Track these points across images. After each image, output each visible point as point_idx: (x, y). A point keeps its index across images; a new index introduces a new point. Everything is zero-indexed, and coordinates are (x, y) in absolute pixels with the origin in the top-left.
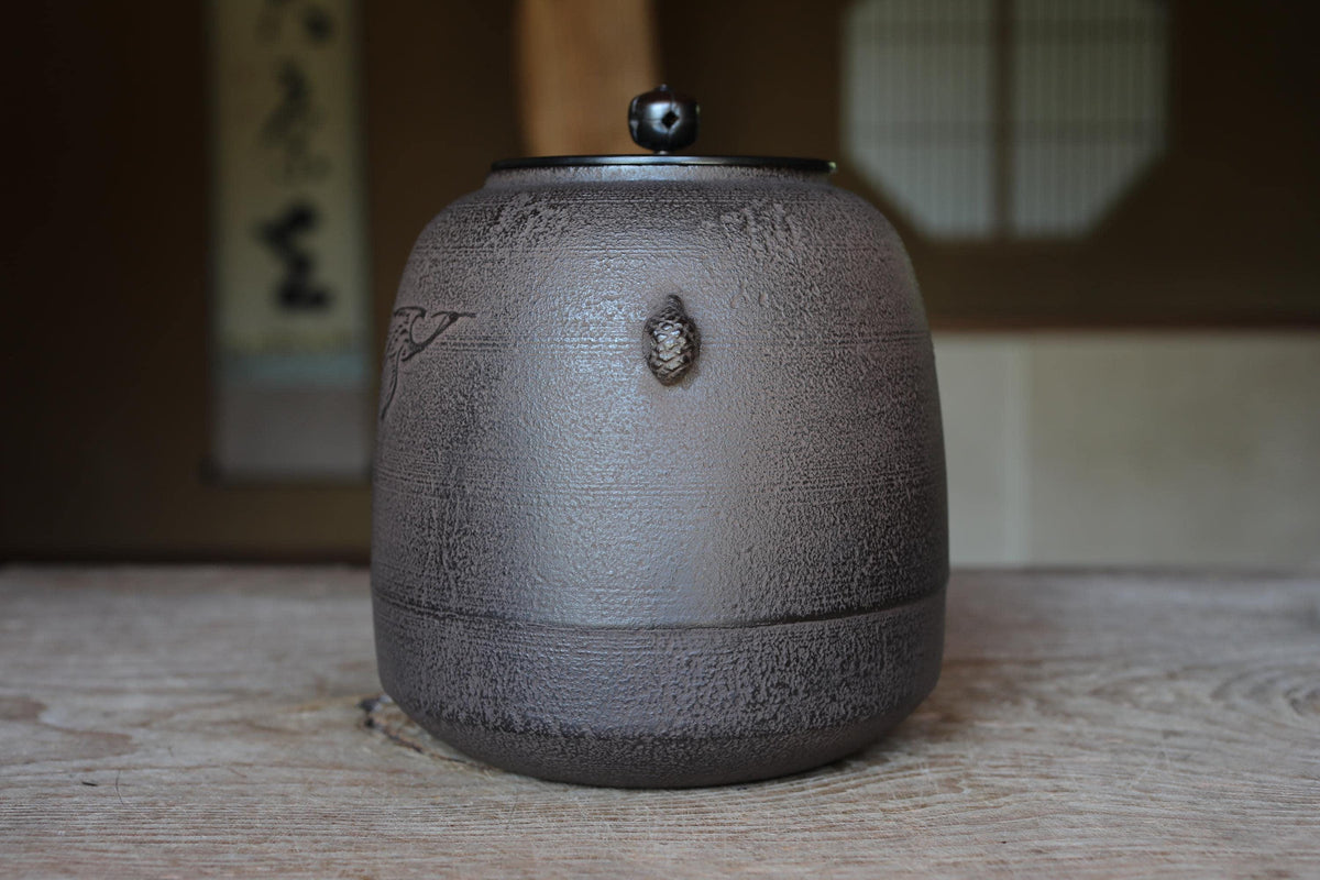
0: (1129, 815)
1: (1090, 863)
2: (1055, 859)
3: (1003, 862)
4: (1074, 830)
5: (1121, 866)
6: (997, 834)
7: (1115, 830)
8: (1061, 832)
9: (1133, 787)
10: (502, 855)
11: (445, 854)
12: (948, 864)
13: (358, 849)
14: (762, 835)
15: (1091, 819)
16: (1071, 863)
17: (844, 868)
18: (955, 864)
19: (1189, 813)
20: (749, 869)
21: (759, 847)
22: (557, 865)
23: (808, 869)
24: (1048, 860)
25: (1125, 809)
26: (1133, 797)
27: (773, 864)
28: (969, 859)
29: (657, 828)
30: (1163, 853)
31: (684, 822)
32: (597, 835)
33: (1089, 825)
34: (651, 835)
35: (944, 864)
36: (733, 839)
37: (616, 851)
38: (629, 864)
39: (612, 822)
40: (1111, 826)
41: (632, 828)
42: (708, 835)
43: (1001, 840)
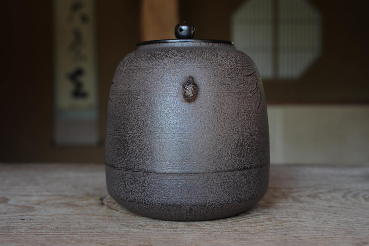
0: (320, 228)
1: (311, 240)
2: (301, 239)
3: (285, 240)
4: (305, 232)
5: (319, 241)
6: (283, 232)
7: (317, 232)
8: (302, 232)
9: (321, 220)
10: (142, 238)
11: (126, 238)
12: (270, 240)
13: (101, 236)
14: (216, 233)
15: (310, 229)
16: (305, 240)
17: (240, 241)
18: (272, 240)
19: (338, 227)
20: (213, 242)
21: (216, 236)
22: (158, 240)
23: (230, 242)
24: (298, 239)
25: (319, 226)
26: (321, 223)
27: (220, 240)
28: (276, 239)
29: (186, 231)
30: (331, 238)
31: (194, 229)
32: (169, 232)
33: (309, 230)
34: (185, 233)
36: (208, 234)
37: (175, 237)
38: (179, 240)
39: (173, 229)
40: (316, 230)
41: (179, 231)
42: (201, 233)
43: (285, 234)
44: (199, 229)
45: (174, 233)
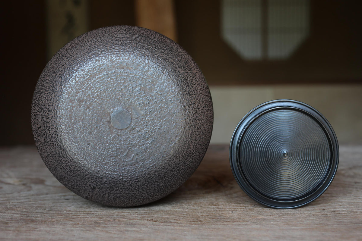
0: (354, 202)
1: (350, 214)
2: (340, 214)
3: (326, 214)
4: (342, 206)
5: (358, 215)
6: (321, 208)
7: (352, 206)
8: (338, 207)
9: (353, 196)
10: (189, 215)
11: (173, 215)
12: (311, 215)
13: (149, 214)
15: (345, 203)
16: (345, 214)
17: (283, 216)
18: (313, 215)
20: (258, 217)
21: (258, 212)
22: (206, 217)
23: (274, 217)
24: (338, 214)
25: (352, 201)
26: (353, 198)
27: (264, 216)
28: (316, 214)
29: (228, 208)
31: (235, 206)
32: (213, 209)
33: (345, 205)
34: (228, 209)
35: (310, 215)
36: (250, 210)
37: (220, 213)
38: (225, 216)
39: (215, 206)
40: (351, 205)
41: (222, 208)
42: (243, 209)
43: (323, 209)
44: (240, 206)
45: (217, 209)
